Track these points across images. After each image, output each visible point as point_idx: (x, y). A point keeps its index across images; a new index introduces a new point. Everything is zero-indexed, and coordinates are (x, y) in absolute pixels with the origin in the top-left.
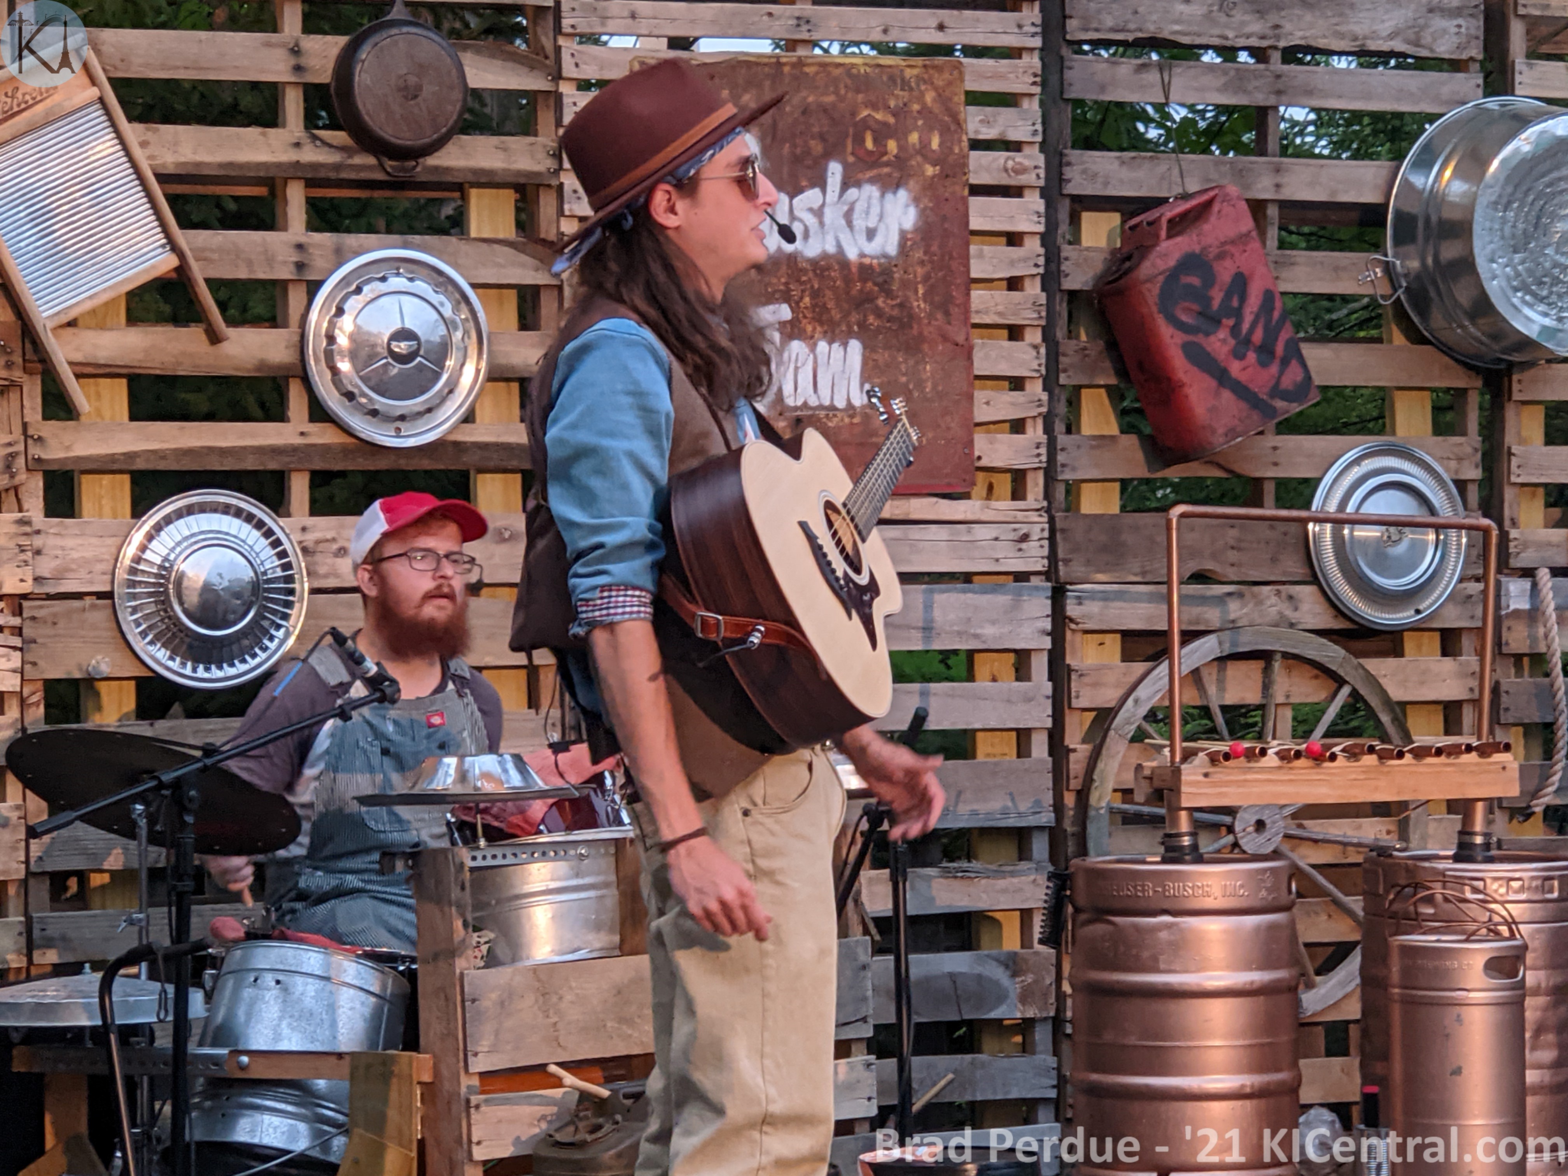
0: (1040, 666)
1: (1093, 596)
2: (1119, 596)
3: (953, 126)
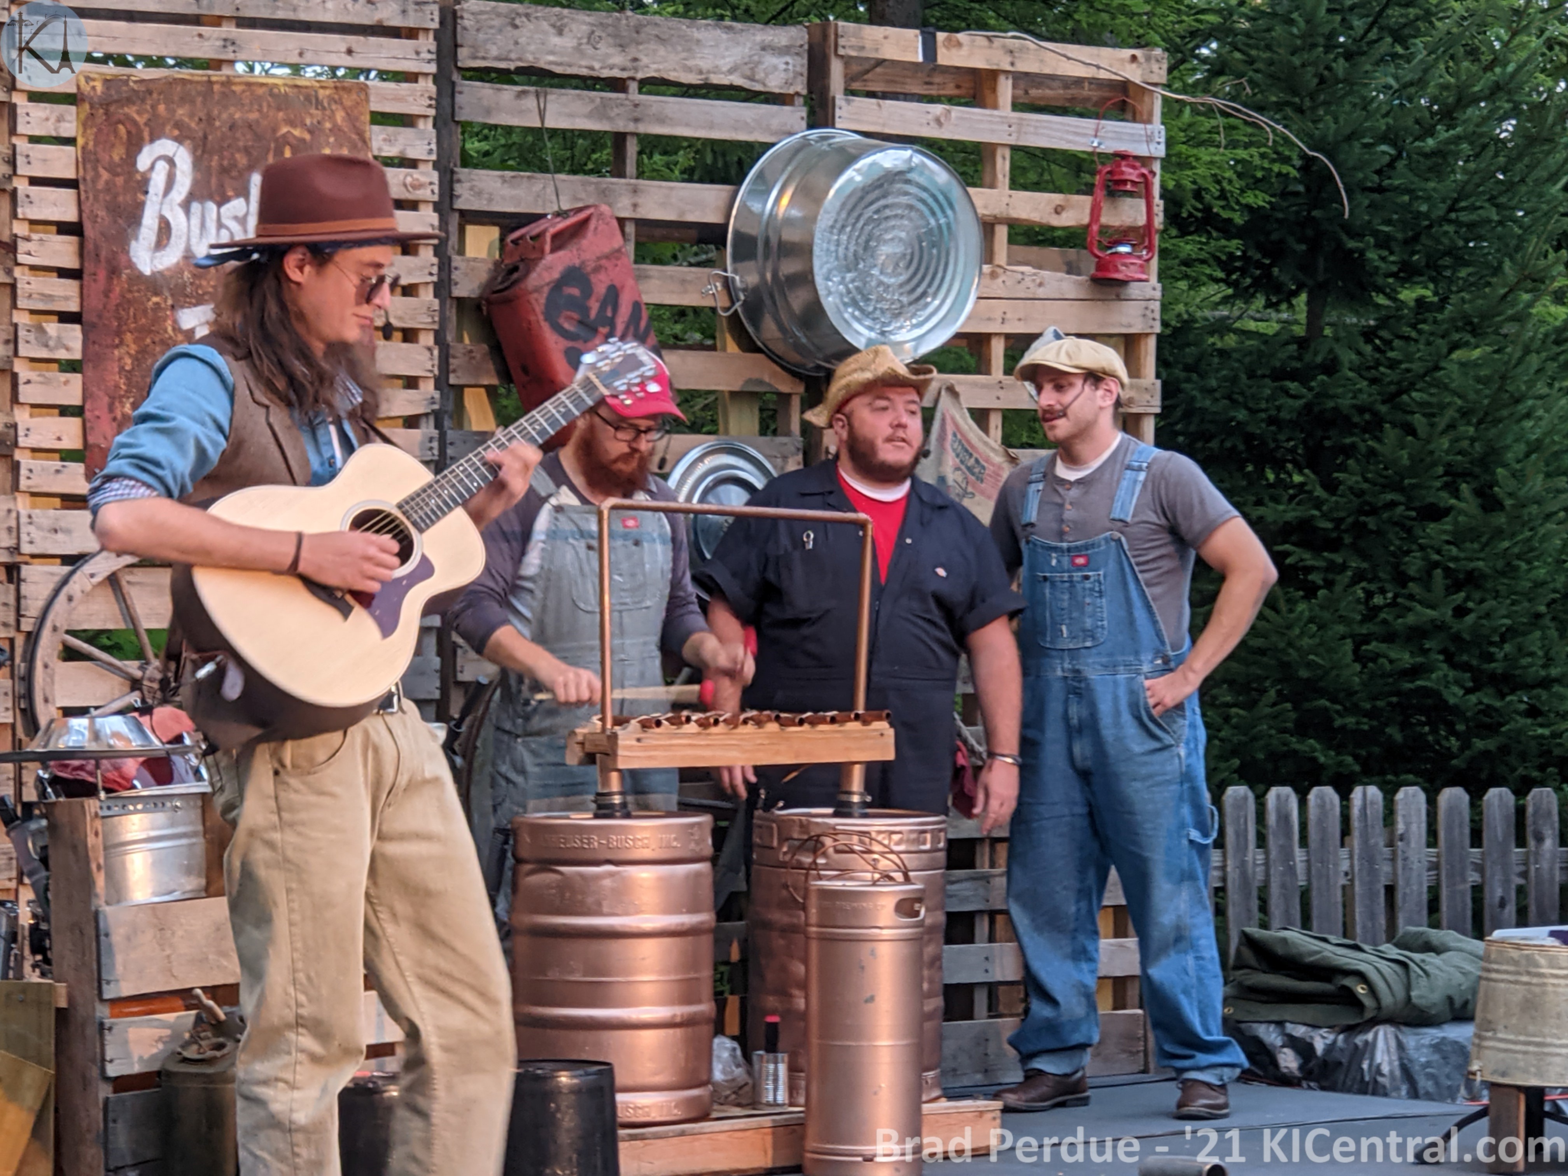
3: (360, 144)
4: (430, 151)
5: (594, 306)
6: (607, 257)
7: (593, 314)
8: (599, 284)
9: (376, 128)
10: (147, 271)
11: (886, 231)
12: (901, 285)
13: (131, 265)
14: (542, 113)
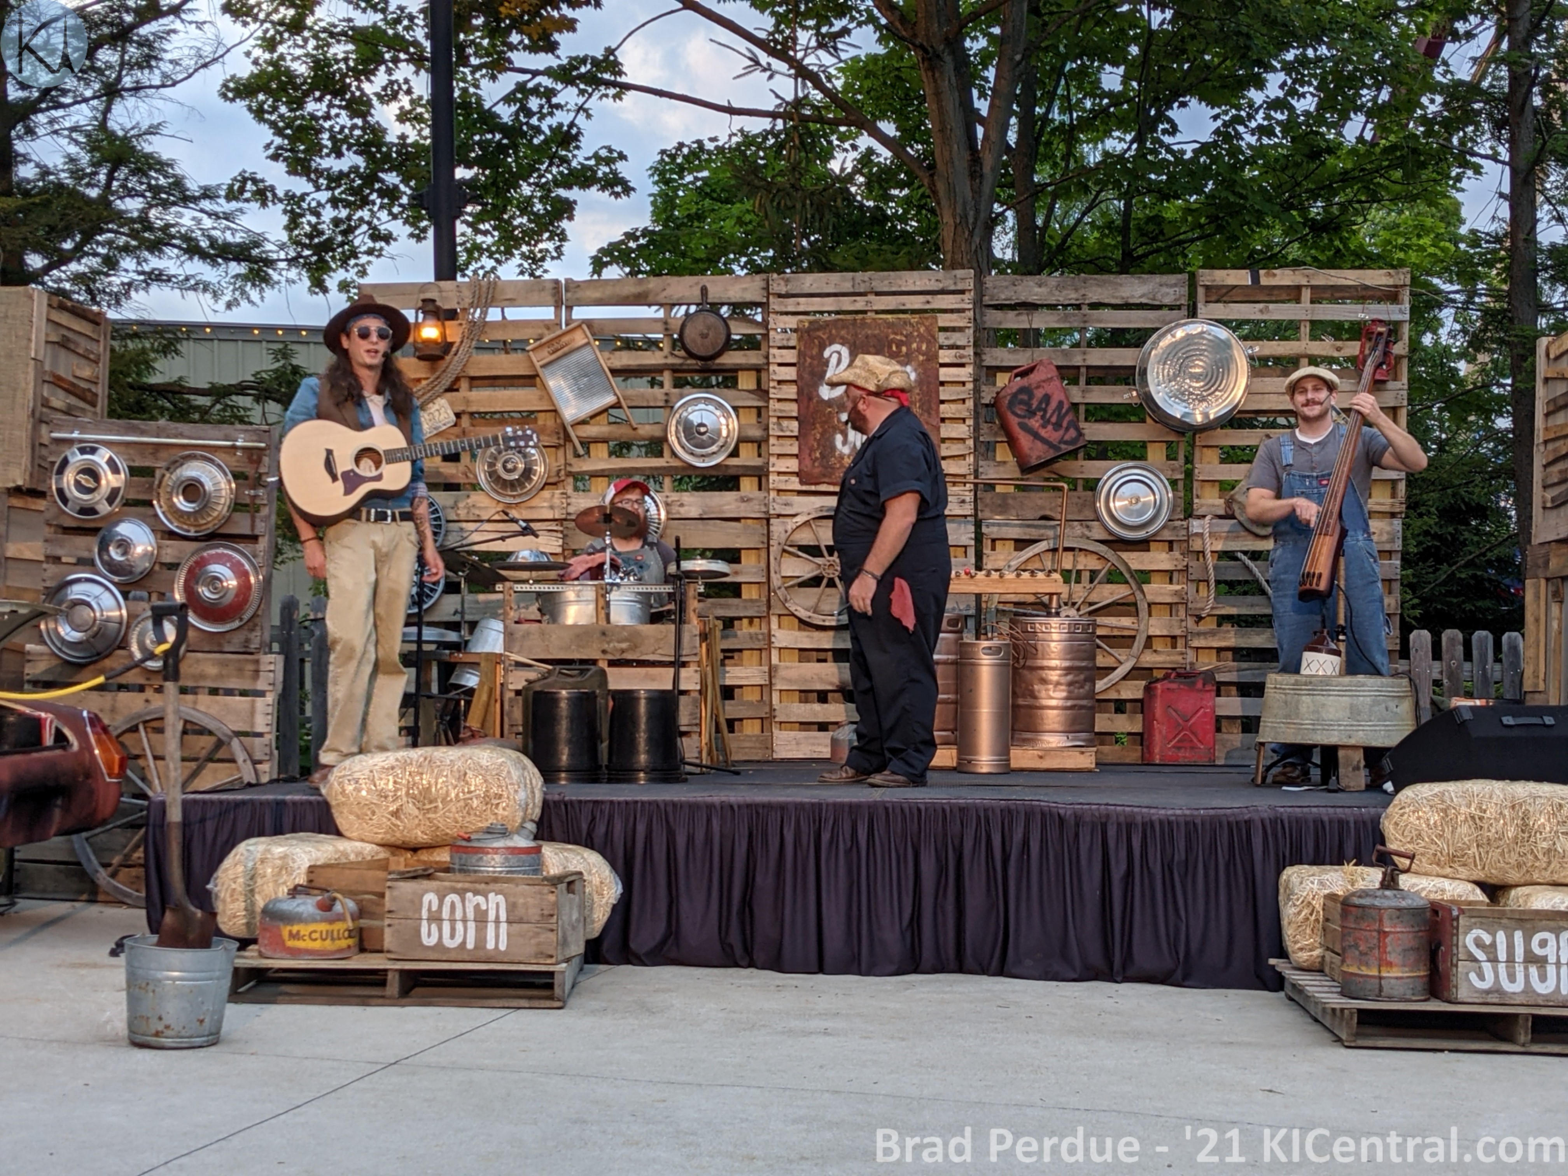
0: (971, 552)
1: (994, 525)
2: (1006, 525)
3: (932, 341)
4: (969, 341)
5: (1035, 404)
6: (1044, 382)
7: (1034, 407)
8: (1039, 394)
9: (940, 333)
10: (826, 398)
12: (1202, 387)
13: (818, 396)
14: (1030, 323)
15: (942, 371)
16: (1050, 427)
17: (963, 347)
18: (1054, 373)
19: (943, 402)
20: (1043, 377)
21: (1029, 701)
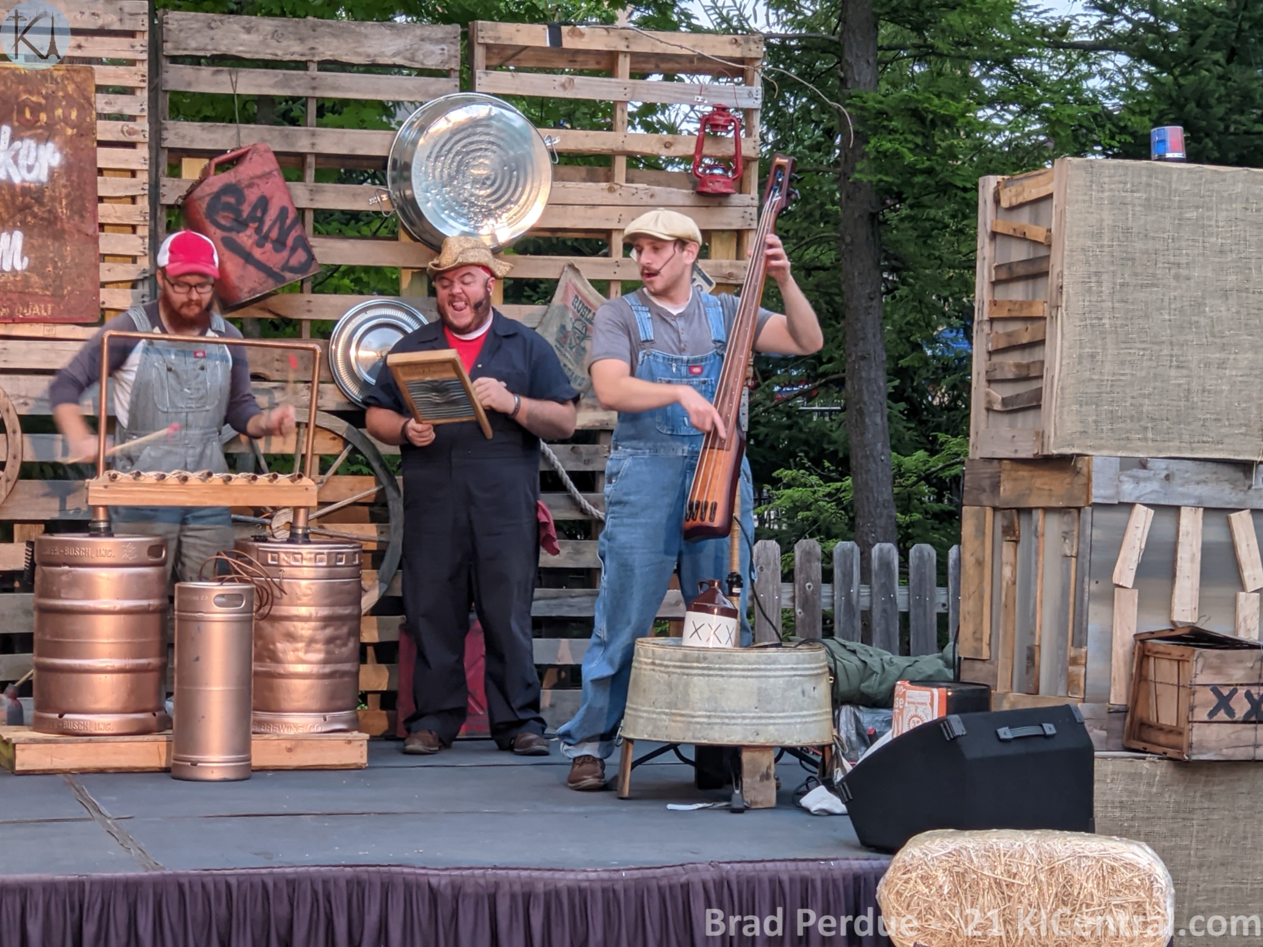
3: (86, 106)
4: (143, 110)
5: (246, 210)
6: (260, 177)
7: (245, 215)
8: (252, 195)
9: (99, 95)
11: (474, 159)
12: (489, 196)
14: (234, 84)
15: (102, 152)
16: (269, 246)
17: (132, 118)
18: (272, 165)
19: (101, 199)
20: (259, 172)
21: (269, 666)
